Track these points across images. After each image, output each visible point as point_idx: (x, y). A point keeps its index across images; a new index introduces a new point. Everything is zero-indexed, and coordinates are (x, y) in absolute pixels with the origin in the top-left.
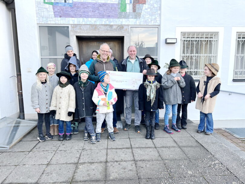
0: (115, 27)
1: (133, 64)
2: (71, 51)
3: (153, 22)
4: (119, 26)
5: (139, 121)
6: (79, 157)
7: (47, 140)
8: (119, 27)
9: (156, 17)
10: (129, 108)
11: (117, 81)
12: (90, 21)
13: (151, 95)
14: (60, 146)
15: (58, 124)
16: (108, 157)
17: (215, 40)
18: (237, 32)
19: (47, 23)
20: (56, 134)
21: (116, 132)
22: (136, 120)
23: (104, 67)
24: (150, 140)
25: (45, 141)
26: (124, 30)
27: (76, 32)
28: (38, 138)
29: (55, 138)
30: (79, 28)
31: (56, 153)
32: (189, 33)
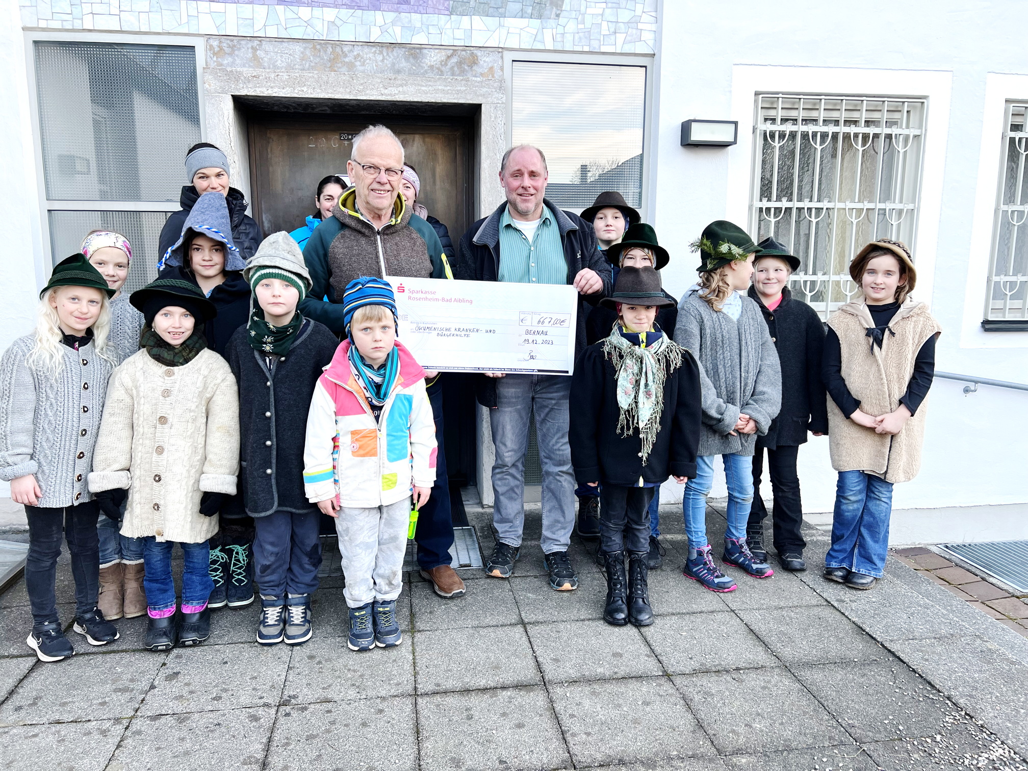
0: (433, 58)
1: (530, 239)
2: (218, 175)
3: (620, 38)
4: (454, 50)
5: (564, 528)
6: (260, 756)
7: (79, 648)
8: (454, 60)
9: (639, 12)
10: (514, 465)
11: (444, 333)
12: (308, 23)
13: (640, 405)
14: (153, 687)
15: (142, 561)
16: (428, 745)
17: (912, 132)
18: (1007, 101)
19: (78, 25)
20: (132, 612)
21: (451, 590)
22: (550, 527)
23: (377, 257)
24: (630, 631)
25: (67, 658)
26: (482, 74)
27: (236, 77)
28: (32, 642)
29: (128, 638)
30: (250, 55)
31: (128, 733)
32: (793, 99)
